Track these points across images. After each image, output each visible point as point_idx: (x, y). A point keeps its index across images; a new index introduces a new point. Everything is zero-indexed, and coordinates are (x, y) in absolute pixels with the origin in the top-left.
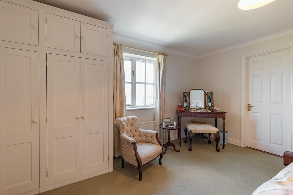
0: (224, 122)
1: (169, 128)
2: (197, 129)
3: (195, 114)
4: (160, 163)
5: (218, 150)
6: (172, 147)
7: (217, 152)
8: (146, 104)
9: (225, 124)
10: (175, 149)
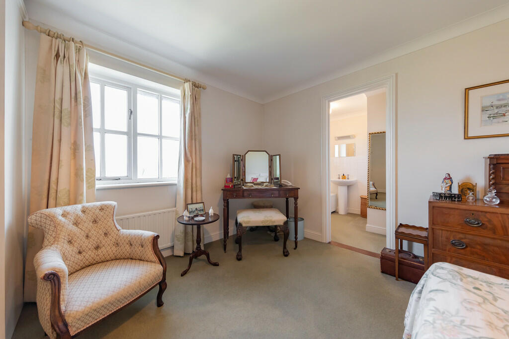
0: (296, 204)
1: (196, 223)
2: (251, 220)
3: (252, 193)
4: (160, 304)
5: (286, 254)
6: (204, 257)
7: (283, 256)
8: (163, 177)
9: (297, 207)
10: (208, 261)
